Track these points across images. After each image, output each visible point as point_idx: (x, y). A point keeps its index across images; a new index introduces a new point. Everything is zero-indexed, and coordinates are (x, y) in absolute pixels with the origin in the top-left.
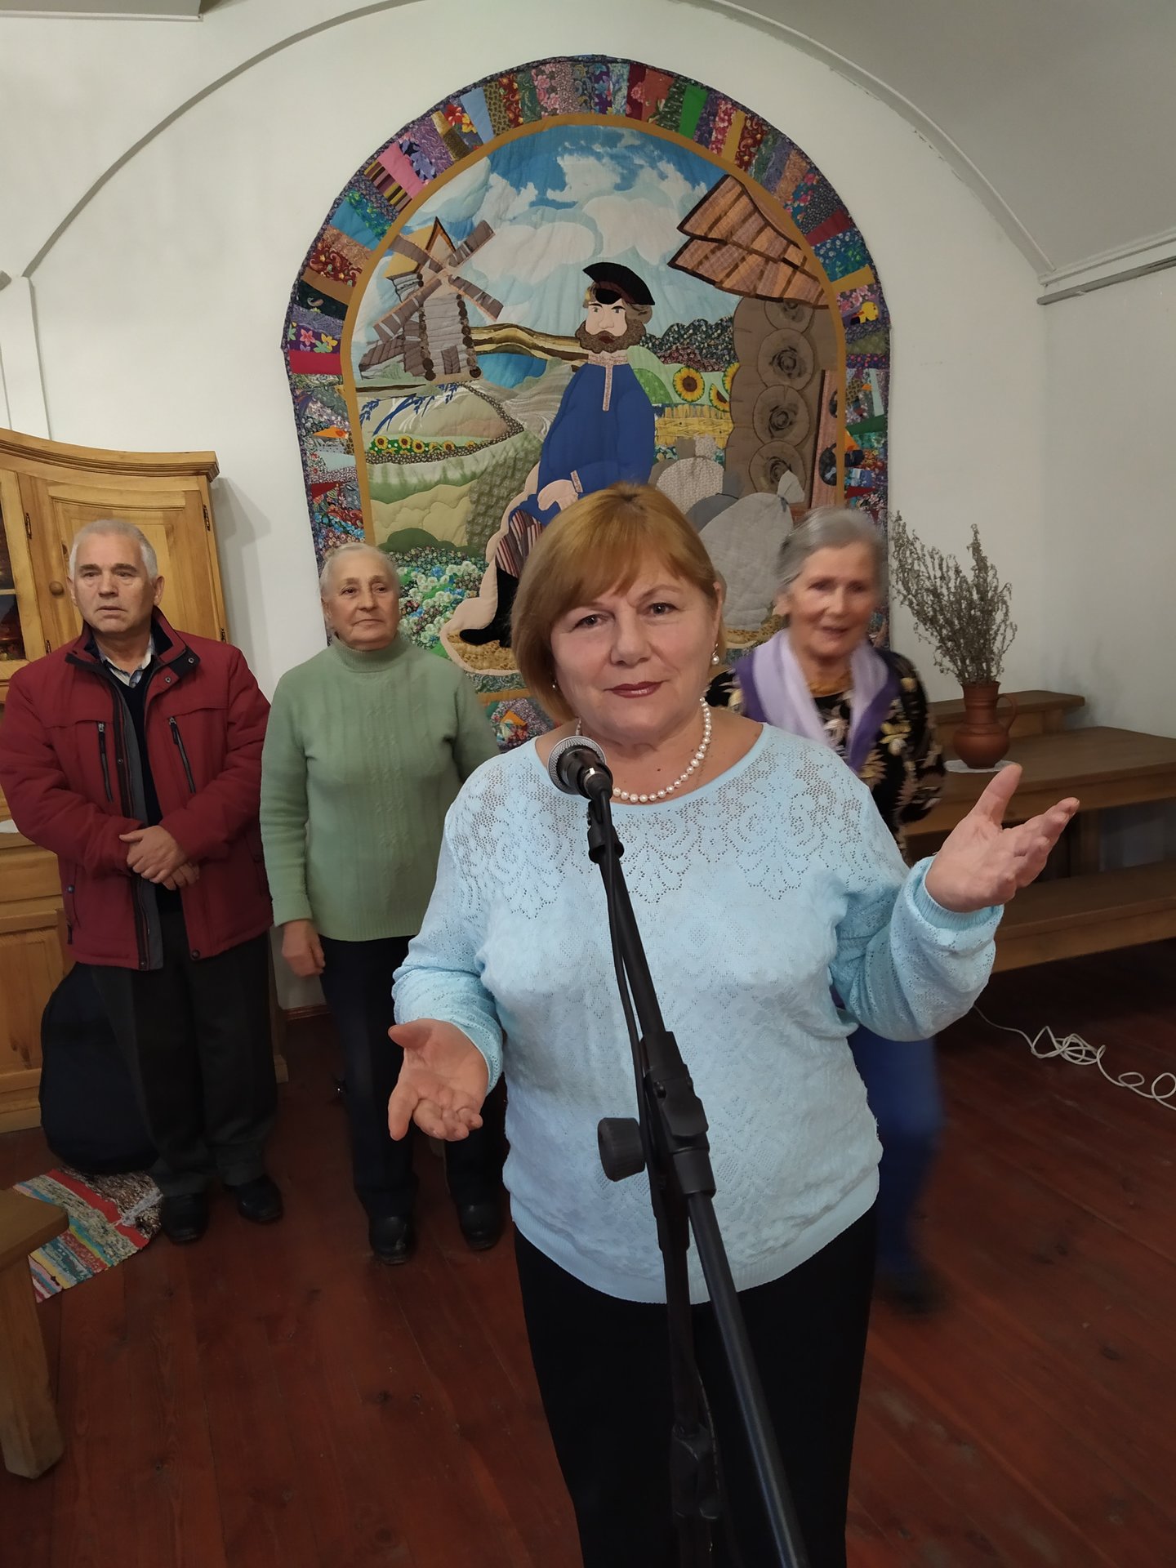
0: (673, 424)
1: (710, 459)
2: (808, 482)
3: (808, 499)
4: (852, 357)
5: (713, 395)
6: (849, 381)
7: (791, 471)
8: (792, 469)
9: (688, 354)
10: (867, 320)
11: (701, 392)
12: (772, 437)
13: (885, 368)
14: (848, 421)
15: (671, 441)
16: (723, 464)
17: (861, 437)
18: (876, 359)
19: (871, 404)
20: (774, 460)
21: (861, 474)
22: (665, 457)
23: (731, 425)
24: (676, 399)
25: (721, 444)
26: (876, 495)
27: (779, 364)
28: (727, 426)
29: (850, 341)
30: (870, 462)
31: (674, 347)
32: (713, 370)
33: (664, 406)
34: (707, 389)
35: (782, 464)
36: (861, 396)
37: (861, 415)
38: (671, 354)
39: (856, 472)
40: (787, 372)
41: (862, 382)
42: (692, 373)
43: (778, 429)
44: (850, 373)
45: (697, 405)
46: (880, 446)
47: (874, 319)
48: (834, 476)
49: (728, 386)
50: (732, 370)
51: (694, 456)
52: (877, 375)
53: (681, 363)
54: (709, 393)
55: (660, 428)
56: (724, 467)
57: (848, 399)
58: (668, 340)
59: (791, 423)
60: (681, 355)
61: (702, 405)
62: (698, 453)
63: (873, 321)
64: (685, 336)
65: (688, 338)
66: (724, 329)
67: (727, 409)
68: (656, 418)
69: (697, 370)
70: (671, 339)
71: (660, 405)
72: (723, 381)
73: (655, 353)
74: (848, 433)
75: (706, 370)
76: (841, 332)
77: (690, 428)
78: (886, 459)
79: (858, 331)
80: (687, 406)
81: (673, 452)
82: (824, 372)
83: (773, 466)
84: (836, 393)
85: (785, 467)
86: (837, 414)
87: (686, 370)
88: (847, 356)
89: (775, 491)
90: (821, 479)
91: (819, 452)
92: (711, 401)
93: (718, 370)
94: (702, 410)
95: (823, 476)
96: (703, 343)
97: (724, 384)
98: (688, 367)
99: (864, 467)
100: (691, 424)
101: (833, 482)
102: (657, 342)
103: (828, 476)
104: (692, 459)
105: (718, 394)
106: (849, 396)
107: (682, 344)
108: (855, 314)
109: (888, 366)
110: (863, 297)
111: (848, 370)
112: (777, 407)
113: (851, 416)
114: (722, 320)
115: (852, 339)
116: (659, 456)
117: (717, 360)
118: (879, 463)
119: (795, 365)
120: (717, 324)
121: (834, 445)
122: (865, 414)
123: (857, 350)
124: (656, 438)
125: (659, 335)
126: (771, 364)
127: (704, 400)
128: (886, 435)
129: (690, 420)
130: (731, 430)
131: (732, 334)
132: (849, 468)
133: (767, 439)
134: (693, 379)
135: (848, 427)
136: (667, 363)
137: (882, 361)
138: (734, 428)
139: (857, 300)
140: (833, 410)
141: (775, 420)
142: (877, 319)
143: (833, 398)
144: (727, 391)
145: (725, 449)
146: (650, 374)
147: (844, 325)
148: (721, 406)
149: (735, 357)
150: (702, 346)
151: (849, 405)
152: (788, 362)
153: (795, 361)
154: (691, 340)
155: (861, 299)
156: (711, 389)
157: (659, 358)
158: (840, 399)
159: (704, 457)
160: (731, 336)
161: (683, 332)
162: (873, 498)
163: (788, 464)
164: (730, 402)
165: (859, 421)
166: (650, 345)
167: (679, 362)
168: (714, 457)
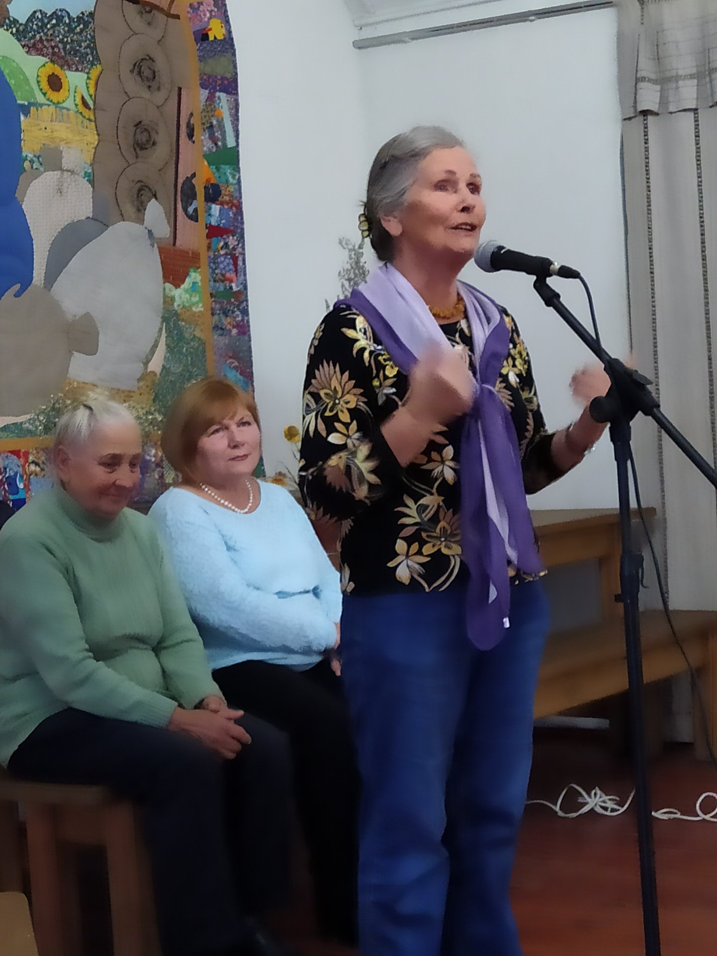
0: (39, 127)
1: (78, 174)
2: (172, 214)
3: (172, 235)
4: (205, 77)
5: (79, 101)
6: (203, 103)
7: (156, 199)
8: (158, 197)
9: (53, 48)
10: (215, 38)
11: (67, 93)
12: (137, 157)
13: (234, 94)
14: (205, 149)
15: (37, 147)
16: (92, 182)
17: (218, 169)
18: (226, 82)
19: (224, 133)
20: (139, 185)
21: (220, 210)
22: (32, 167)
23: (97, 137)
24: (40, 99)
25: (89, 157)
26: (235, 238)
27: (140, 73)
28: (94, 139)
29: (202, 59)
30: (227, 198)
31: (38, 37)
32: (77, 70)
33: (30, 104)
34: (72, 91)
35: (147, 190)
36: (215, 122)
37: (216, 144)
38: (34, 44)
39: (215, 209)
40: (148, 84)
41: (215, 106)
42: (57, 70)
43: (142, 149)
44: (204, 93)
45: (64, 108)
46: (235, 182)
47: (222, 38)
48: (196, 210)
49: (92, 91)
50: (95, 71)
51: (61, 169)
52: (228, 100)
53: (46, 57)
54: (74, 97)
55: (27, 130)
56: (93, 187)
57: (203, 124)
58: (31, 28)
59: (154, 144)
60: (45, 47)
61: (68, 110)
62: (65, 166)
63: (221, 40)
64: (49, 26)
65: (52, 28)
66: (86, 25)
67: (92, 118)
68: (22, 118)
69: (62, 67)
70: (35, 27)
71: (26, 103)
72: (87, 84)
73: (19, 40)
74: (206, 163)
75: (70, 68)
76: (192, 47)
77: (55, 134)
78: (241, 197)
79: (208, 48)
80: (52, 108)
81: (39, 161)
82: (180, 89)
83: (139, 191)
84: (192, 114)
85: (150, 194)
86: (194, 139)
87: (50, 64)
88: (201, 74)
89: (141, 221)
90: (184, 213)
91: (181, 181)
92: (76, 105)
93: (81, 71)
94: (68, 115)
95: (185, 210)
96: (67, 37)
97: (88, 88)
98: (52, 61)
99: (222, 204)
100: (56, 131)
101: (194, 217)
102: (21, 28)
103: (191, 210)
104: (59, 172)
105: (83, 98)
106: (204, 121)
107: (46, 34)
108: (204, 29)
109: (237, 94)
110: (211, 12)
111: (202, 91)
112: (140, 122)
113: (208, 145)
114: (82, 13)
115: (203, 56)
116: (27, 164)
117: (80, 59)
118: (235, 201)
119: (154, 77)
120: (78, 17)
121: (194, 175)
122: (220, 144)
123: (208, 70)
124: (22, 142)
125: (23, 20)
126: (132, 71)
127: (69, 104)
128: (239, 172)
129: (57, 126)
130: (96, 143)
131: (94, 31)
132: (209, 204)
133: (131, 158)
134: (57, 76)
135: (206, 156)
136: (31, 55)
137: (231, 86)
138: (99, 142)
139: (205, 15)
140: (191, 135)
141: (138, 136)
142: (225, 38)
143: (189, 120)
144: (91, 96)
145: (91, 165)
146: (14, 64)
147: (195, 40)
148: (86, 113)
149: (97, 58)
150: (65, 40)
151: (204, 131)
152: (147, 73)
153: (154, 72)
154: (54, 32)
155: (208, 15)
156: (75, 92)
157: (23, 46)
158: (196, 121)
159: (72, 172)
160: (92, 34)
161: (46, 21)
162: (232, 241)
163: (153, 190)
164: (94, 109)
165: (214, 150)
166: (14, 30)
167: (43, 55)
168: (83, 174)
